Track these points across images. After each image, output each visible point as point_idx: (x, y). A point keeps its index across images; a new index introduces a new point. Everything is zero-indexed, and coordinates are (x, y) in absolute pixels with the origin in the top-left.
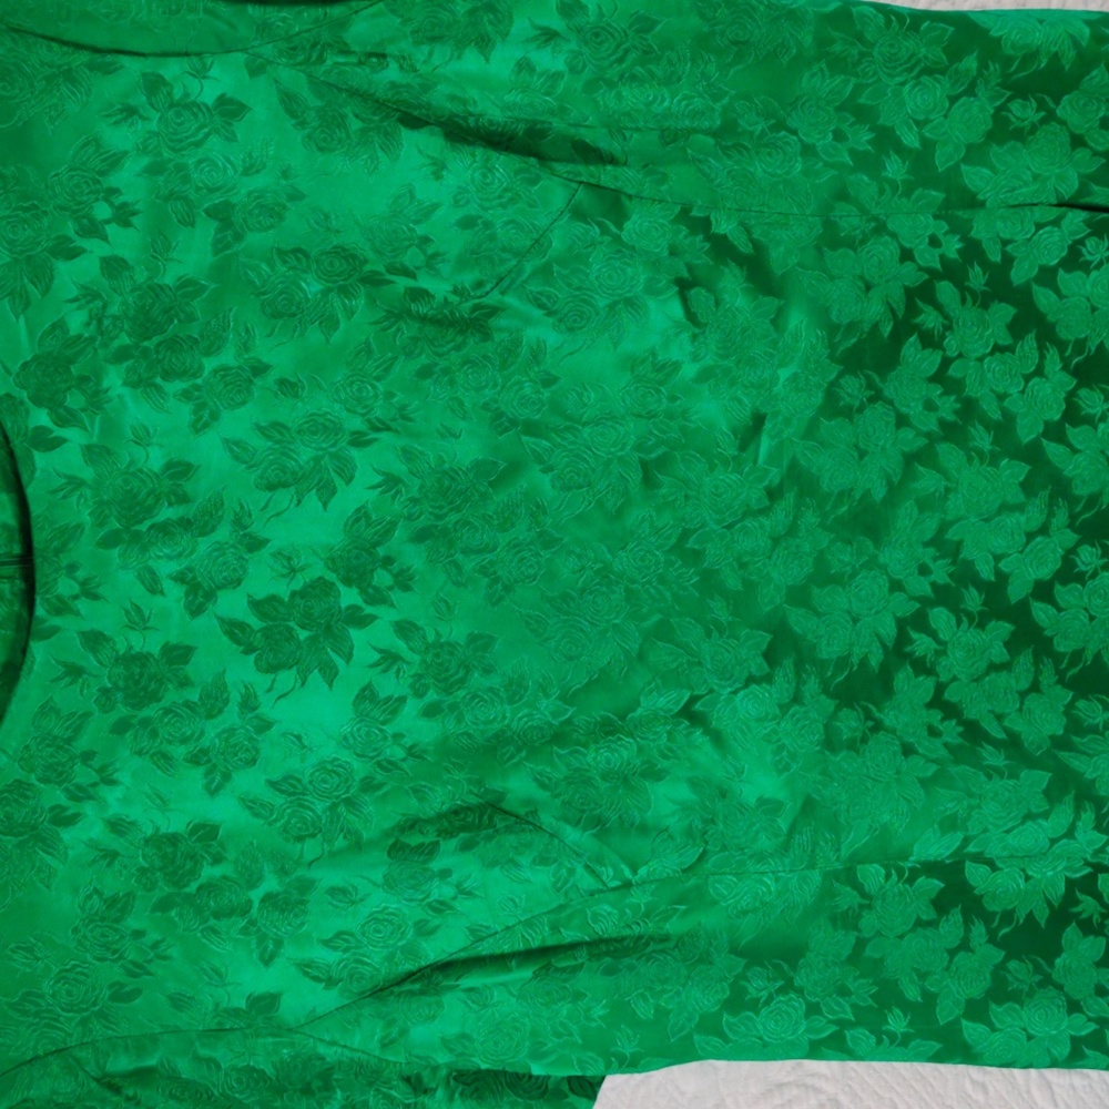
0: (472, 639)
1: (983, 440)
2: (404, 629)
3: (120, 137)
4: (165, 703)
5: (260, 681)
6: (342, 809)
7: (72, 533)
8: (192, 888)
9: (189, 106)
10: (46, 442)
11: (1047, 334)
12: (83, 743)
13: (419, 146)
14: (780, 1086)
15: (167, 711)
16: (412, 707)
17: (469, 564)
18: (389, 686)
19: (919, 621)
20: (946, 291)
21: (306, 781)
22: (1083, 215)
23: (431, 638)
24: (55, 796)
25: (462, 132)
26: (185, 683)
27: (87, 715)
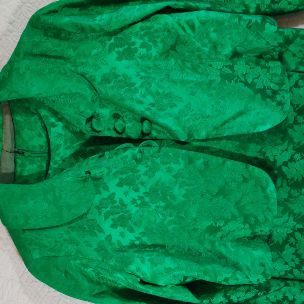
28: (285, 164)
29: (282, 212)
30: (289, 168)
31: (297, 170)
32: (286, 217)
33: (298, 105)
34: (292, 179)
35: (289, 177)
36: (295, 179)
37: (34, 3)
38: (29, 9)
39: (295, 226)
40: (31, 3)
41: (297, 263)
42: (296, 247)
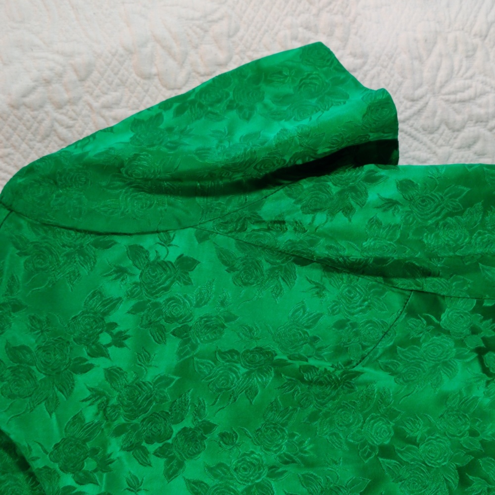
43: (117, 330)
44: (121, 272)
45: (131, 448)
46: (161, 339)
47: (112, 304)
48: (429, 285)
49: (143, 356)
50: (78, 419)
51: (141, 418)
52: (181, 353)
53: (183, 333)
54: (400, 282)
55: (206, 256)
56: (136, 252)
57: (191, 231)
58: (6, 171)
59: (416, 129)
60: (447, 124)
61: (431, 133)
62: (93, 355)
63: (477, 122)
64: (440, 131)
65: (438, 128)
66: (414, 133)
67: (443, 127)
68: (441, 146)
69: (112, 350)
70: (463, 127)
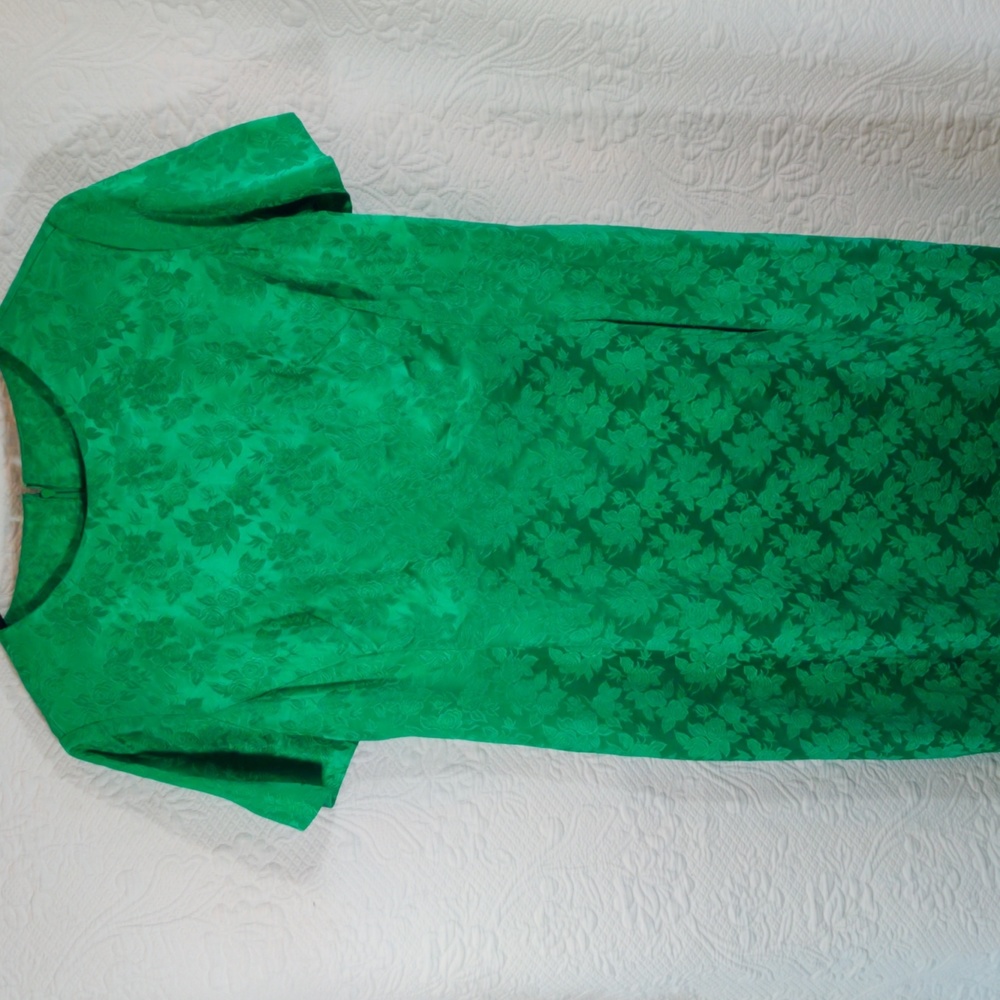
0: (299, 532)
1: (562, 436)
2: (266, 527)
3: (129, 290)
4: (148, 559)
5: (194, 550)
6: (234, 613)
7: (104, 478)
8: (161, 647)
9: (164, 275)
10: (93, 435)
11: (601, 383)
12: (109, 578)
13: (275, 292)
14: (453, 765)
15: (149, 563)
16: (268, 564)
17: (298, 495)
18: (257, 554)
19: (529, 527)
20: (546, 362)
21: (216, 598)
22: (615, 325)
23: (278, 531)
24: (95, 602)
25: (296, 286)
26: (157, 550)
27: (111, 565)
28: (596, 514)
29: (590, 615)
30: (605, 523)
31: (623, 528)
32: (599, 625)
33: (619, 389)
34: (614, 547)
35: (606, 542)
36: (621, 547)
37: (53, 190)
38: (43, 203)
39: (618, 645)
40: (47, 192)
41: (625, 720)
42: (622, 688)
43: (128, 320)
44: (133, 278)
45: (137, 407)
46: (162, 330)
47: (126, 301)
48: (368, 305)
49: (148, 341)
50: (99, 381)
51: (146, 386)
52: (176, 341)
53: (178, 326)
54: (345, 302)
55: (197, 271)
56: (145, 265)
57: (187, 251)
58: (46, 200)
59: (379, 192)
60: (404, 189)
61: (392, 195)
62: (111, 336)
63: (428, 189)
64: (399, 194)
65: (397, 192)
66: (376, 194)
67: (401, 191)
68: (399, 206)
69: (125, 334)
70: (417, 192)
